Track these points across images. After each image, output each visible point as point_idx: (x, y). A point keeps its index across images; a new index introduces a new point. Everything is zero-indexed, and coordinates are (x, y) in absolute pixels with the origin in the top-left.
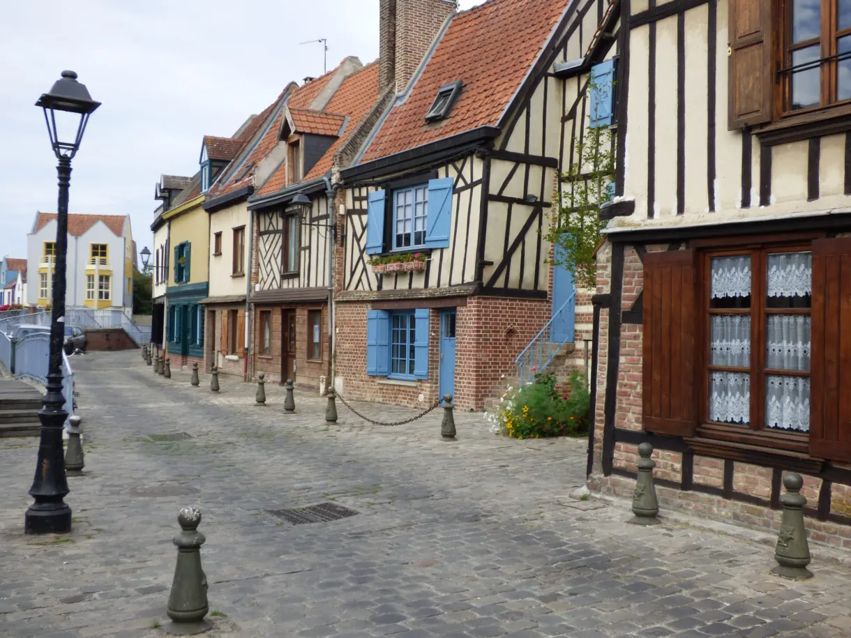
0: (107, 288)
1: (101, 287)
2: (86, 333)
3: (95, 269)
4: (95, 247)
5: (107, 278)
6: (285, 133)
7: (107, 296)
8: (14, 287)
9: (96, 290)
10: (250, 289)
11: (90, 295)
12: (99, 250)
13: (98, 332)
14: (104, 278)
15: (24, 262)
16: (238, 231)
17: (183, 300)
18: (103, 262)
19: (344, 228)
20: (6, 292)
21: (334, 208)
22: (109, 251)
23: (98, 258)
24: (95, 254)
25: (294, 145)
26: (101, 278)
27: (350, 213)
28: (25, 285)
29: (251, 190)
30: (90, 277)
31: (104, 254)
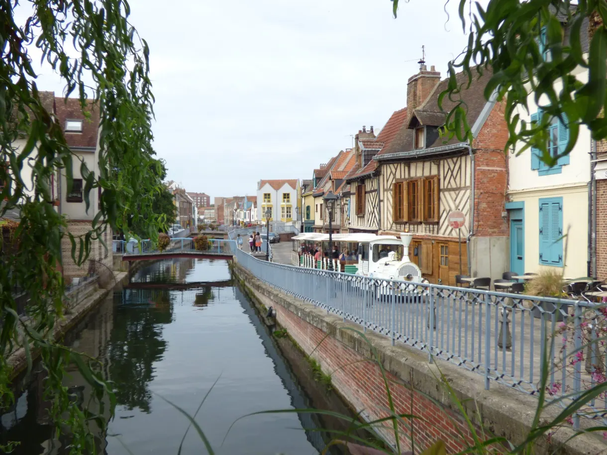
0: (290, 212)
1: (287, 212)
2: (280, 235)
3: (285, 204)
4: (285, 195)
5: (290, 208)
6: (330, 179)
7: (290, 217)
8: (250, 210)
9: (285, 214)
10: (324, 224)
11: (283, 216)
12: (286, 196)
13: (284, 234)
14: (289, 208)
15: (255, 198)
16: (321, 205)
17: (308, 225)
18: (288, 201)
19: (343, 208)
20: (247, 212)
21: (341, 203)
22: (291, 196)
23: (286, 200)
24: (284, 198)
25: (333, 182)
26: (287, 208)
27: (345, 204)
28: (256, 209)
29: (323, 193)
30: (283, 208)
31: (288, 198)
